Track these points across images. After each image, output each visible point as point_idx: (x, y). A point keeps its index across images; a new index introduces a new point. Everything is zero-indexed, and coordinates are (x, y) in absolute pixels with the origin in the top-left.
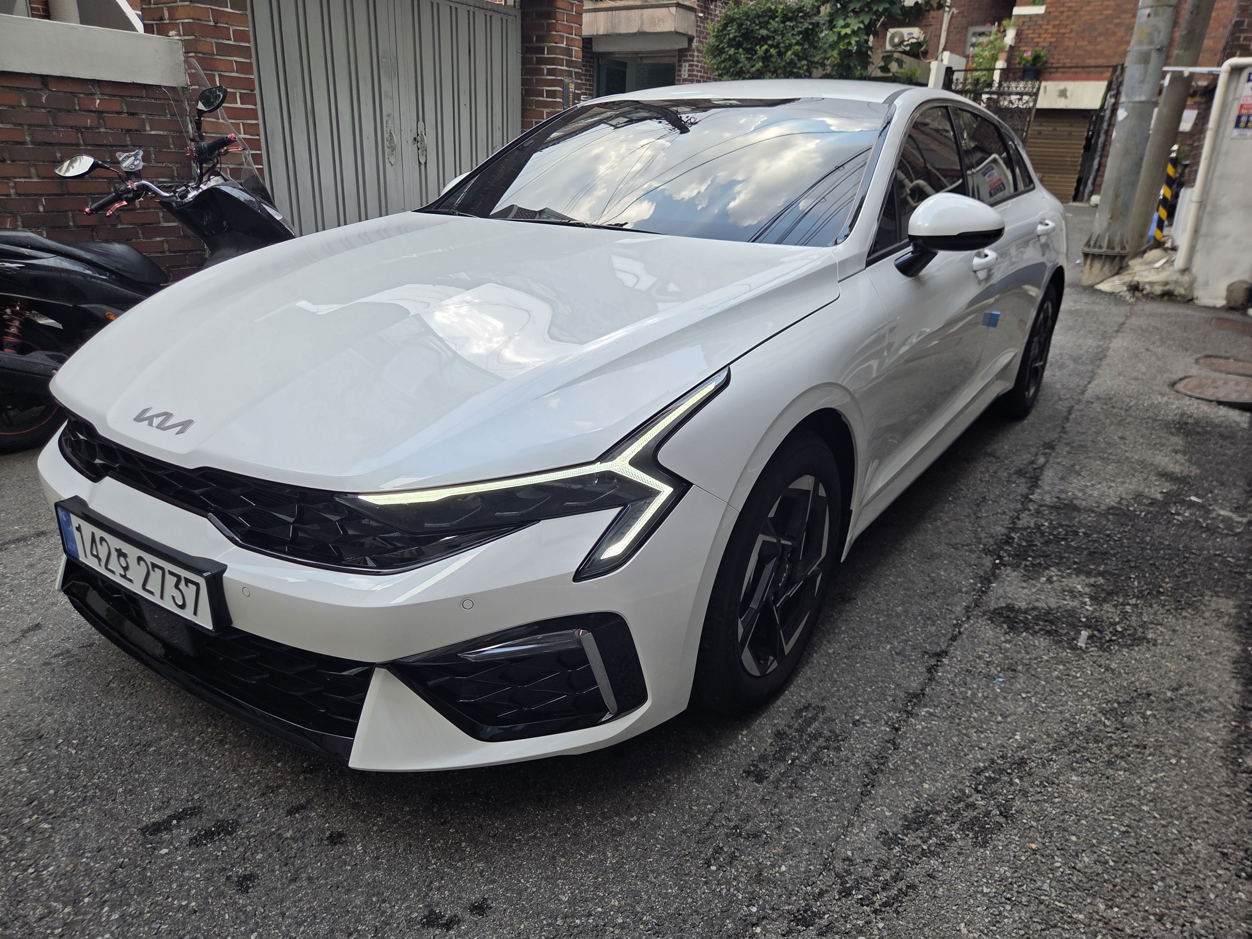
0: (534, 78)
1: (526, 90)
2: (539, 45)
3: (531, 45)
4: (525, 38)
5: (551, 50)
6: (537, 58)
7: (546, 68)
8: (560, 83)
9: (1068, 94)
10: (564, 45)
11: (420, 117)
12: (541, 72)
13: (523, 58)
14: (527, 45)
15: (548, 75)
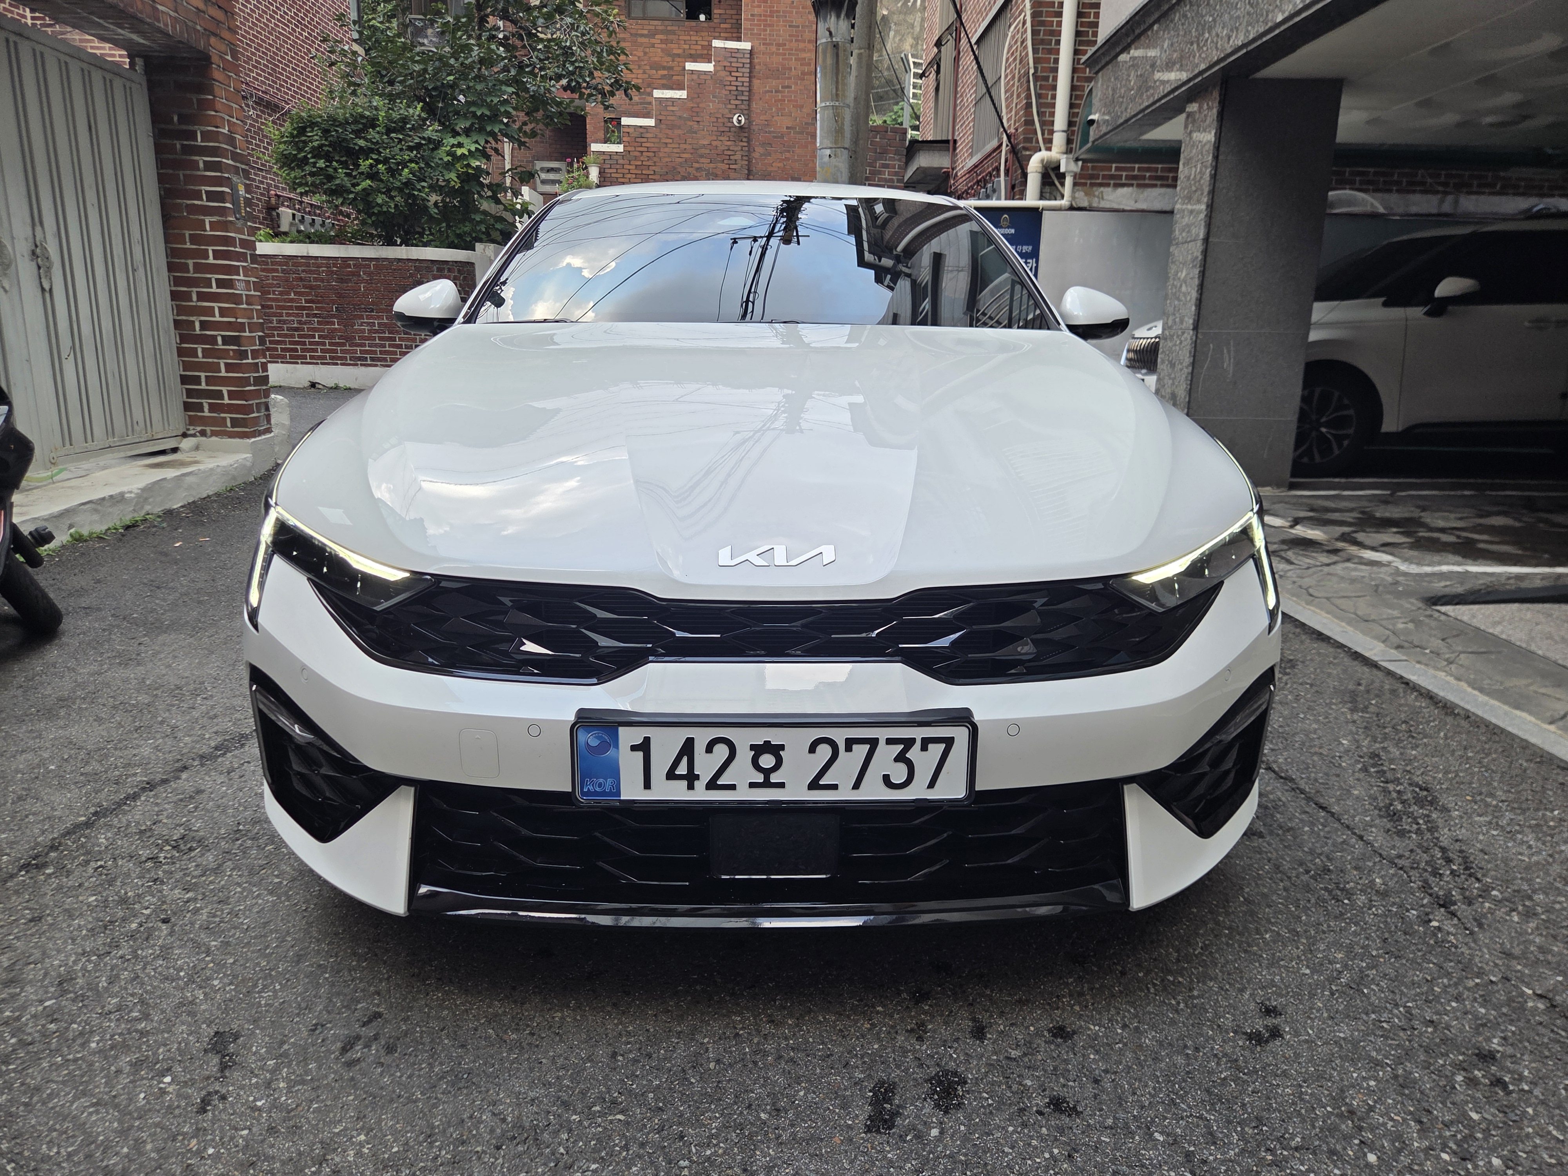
0: (181, 173)
1: (165, 189)
2: (184, 127)
3: (170, 127)
4: (157, 117)
5: (206, 136)
6: (183, 145)
7: (201, 160)
8: (227, 182)
10: (225, 131)
11: (36, 220)
12: (194, 166)
13: (156, 145)
14: (163, 126)
15: (205, 170)
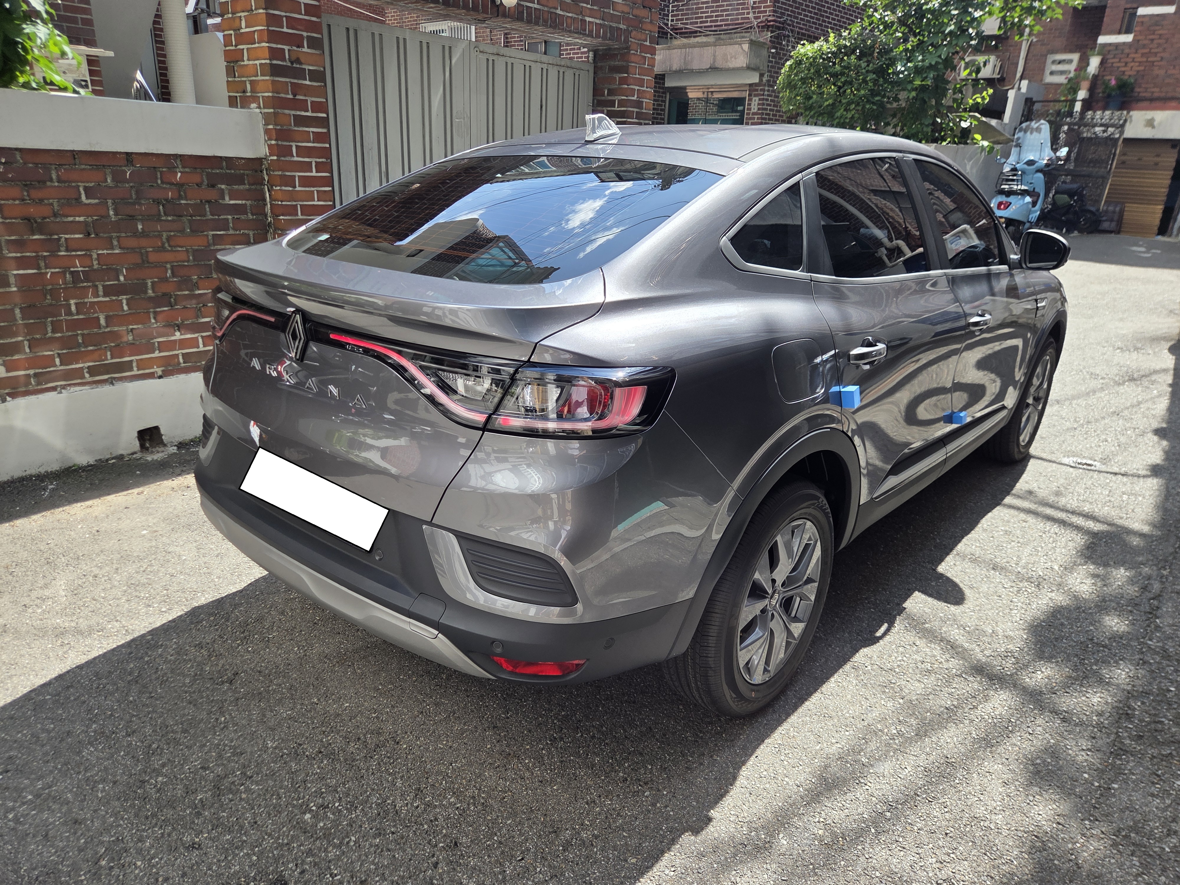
4: (597, 92)
5: (622, 103)
6: (608, 111)
9: (1156, 123)
10: (635, 98)
